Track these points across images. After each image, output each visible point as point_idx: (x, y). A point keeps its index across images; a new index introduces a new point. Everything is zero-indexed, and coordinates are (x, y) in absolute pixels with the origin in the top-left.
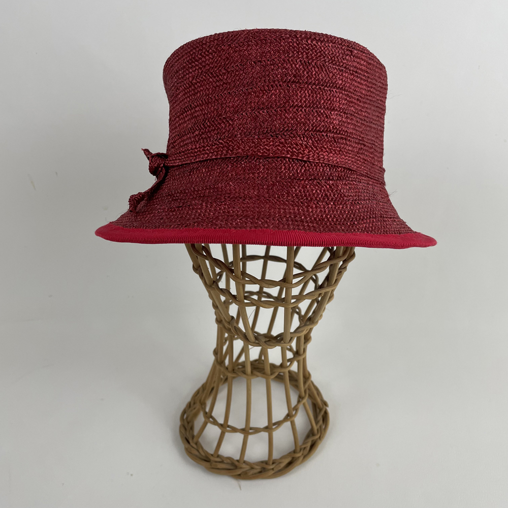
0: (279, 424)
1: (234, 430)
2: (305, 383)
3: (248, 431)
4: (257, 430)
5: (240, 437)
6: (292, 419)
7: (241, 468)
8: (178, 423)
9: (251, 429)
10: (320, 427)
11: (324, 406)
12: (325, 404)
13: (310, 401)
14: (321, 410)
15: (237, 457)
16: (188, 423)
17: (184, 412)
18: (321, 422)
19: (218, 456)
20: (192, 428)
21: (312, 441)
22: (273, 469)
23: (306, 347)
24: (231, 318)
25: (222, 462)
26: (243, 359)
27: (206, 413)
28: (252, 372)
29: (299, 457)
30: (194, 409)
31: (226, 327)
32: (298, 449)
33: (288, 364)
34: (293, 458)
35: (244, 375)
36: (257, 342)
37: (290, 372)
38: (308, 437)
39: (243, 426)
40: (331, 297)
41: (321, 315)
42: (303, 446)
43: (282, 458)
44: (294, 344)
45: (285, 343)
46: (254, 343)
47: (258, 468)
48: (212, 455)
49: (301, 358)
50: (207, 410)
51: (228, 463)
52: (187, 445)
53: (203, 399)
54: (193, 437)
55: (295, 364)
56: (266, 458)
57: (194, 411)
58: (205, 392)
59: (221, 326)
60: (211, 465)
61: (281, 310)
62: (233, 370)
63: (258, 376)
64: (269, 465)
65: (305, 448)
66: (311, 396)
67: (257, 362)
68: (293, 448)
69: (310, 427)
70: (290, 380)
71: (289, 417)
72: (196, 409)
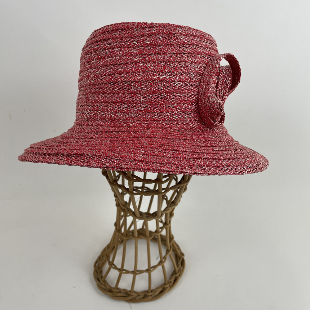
0: (155, 267)
1: (127, 272)
2: (170, 242)
3: (136, 272)
4: (141, 272)
5: (131, 276)
6: (162, 264)
7: (132, 295)
8: (92, 269)
9: (138, 271)
10: (180, 268)
11: (182, 256)
12: (183, 254)
13: (174, 253)
14: (180, 258)
15: (129, 289)
16: (99, 269)
17: (96, 262)
18: (180, 266)
19: (118, 289)
20: (101, 272)
21: (175, 277)
22: (151, 295)
23: (171, 219)
24: (125, 203)
25: (120, 292)
26: (132, 228)
27: (110, 262)
28: (138, 236)
29: (167, 288)
30: (103, 260)
31: (122, 209)
32: (167, 283)
33: (160, 230)
34: (164, 288)
35: (133, 238)
36: (141, 217)
37: (161, 236)
38: (172, 275)
39: (133, 269)
40: (186, 189)
41: (180, 200)
42: (170, 281)
43: (157, 288)
44: (163, 218)
45: (158, 217)
46: (139, 217)
47: (142, 295)
48: (114, 288)
49: (168, 226)
50: (111, 260)
51: (124, 293)
52: (98, 283)
53: (108, 253)
54: (102, 277)
55: (164, 230)
56: (147, 289)
57: (103, 261)
58: (110, 249)
59: (119, 208)
60: (113, 294)
61: (156, 197)
62: (127, 235)
63: (142, 238)
64: (149, 293)
65: (171, 282)
66: (174, 250)
67: (141, 230)
68: (164, 282)
69: (173, 269)
70: (161, 241)
71: (161, 263)
72: (104, 260)
